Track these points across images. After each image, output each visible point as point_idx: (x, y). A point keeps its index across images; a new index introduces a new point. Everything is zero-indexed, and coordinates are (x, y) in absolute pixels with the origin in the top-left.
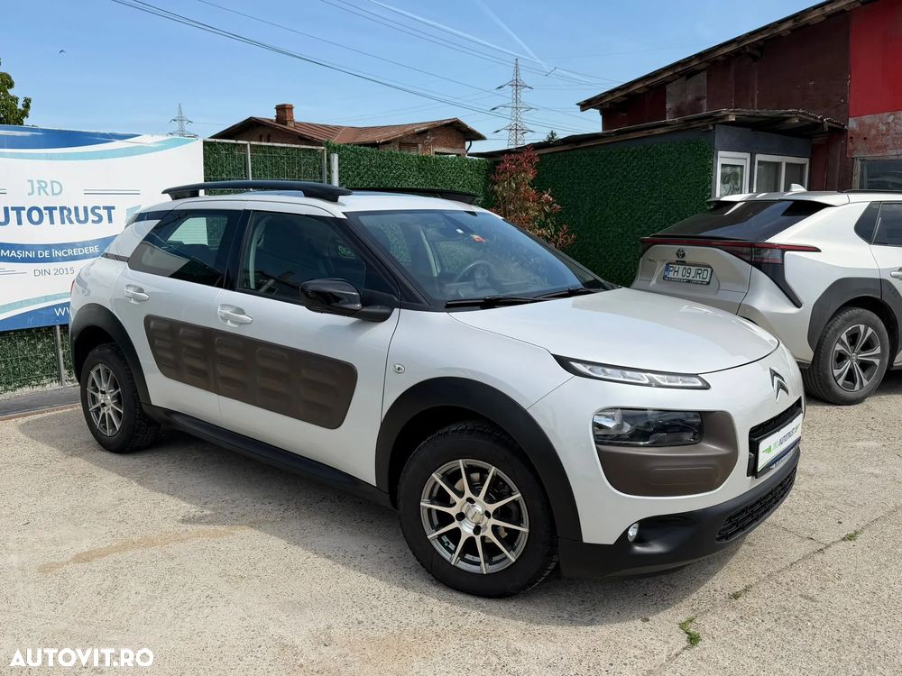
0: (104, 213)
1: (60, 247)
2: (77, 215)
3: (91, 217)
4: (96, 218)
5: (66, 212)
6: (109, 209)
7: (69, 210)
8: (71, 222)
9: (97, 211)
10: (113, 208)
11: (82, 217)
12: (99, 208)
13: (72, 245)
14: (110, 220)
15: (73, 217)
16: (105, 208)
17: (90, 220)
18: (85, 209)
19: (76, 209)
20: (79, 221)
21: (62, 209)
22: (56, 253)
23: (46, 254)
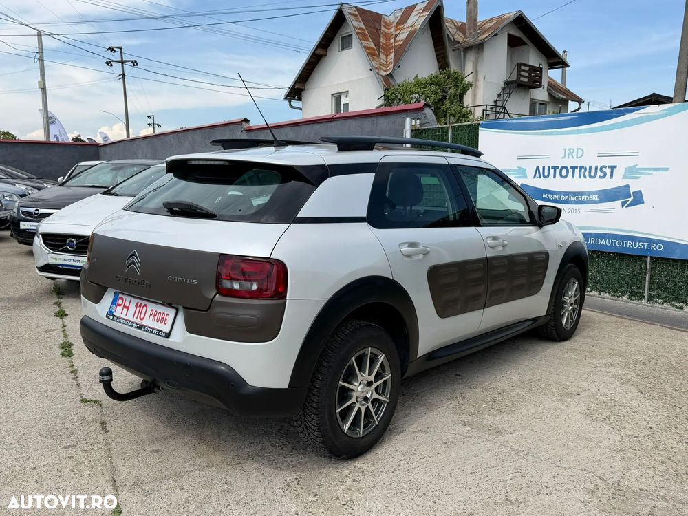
0: (608, 171)
1: (575, 194)
2: (590, 172)
3: (599, 174)
4: (602, 175)
5: (583, 170)
6: (612, 168)
7: (586, 168)
8: (585, 177)
9: (604, 169)
10: (616, 167)
11: (593, 174)
12: (605, 167)
13: (582, 194)
14: (612, 176)
15: (587, 173)
16: (609, 167)
17: (598, 176)
18: (596, 167)
19: (590, 167)
20: (590, 177)
21: (581, 167)
22: (572, 198)
23: (565, 198)
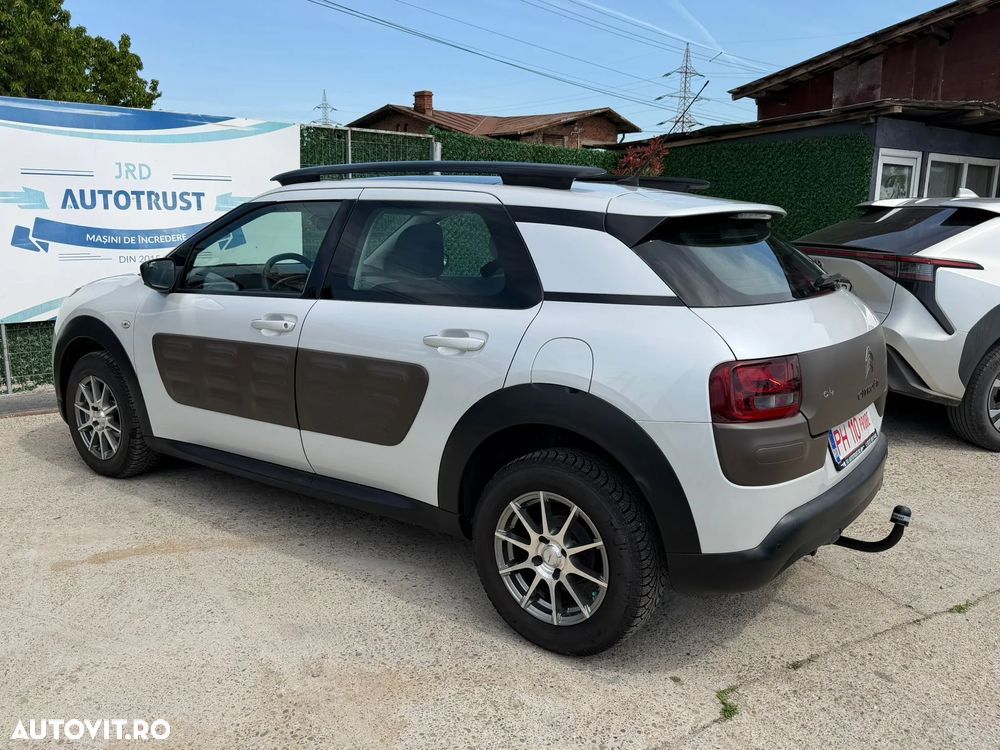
0: (193, 200)
1: (146, 233)
2: (165, 201)
3: (180, 203)
4: (185, 205)
5: (153, 197)
6: (199, 195)
7: (157, 195)
8: (159, 208)
9: (186, 197)
10: (203, 194)
11: (170, 204)
12: (188, 194)
13: (158, 232)
14: (199, 207)
15: (161, 202)
16: (194, 194)
17: (178, 207)
18: (174, 194)
19: (164, 194)
20: (167, 207)
21: (150, 194)
22: (142, 240)
23: (132, 240)
